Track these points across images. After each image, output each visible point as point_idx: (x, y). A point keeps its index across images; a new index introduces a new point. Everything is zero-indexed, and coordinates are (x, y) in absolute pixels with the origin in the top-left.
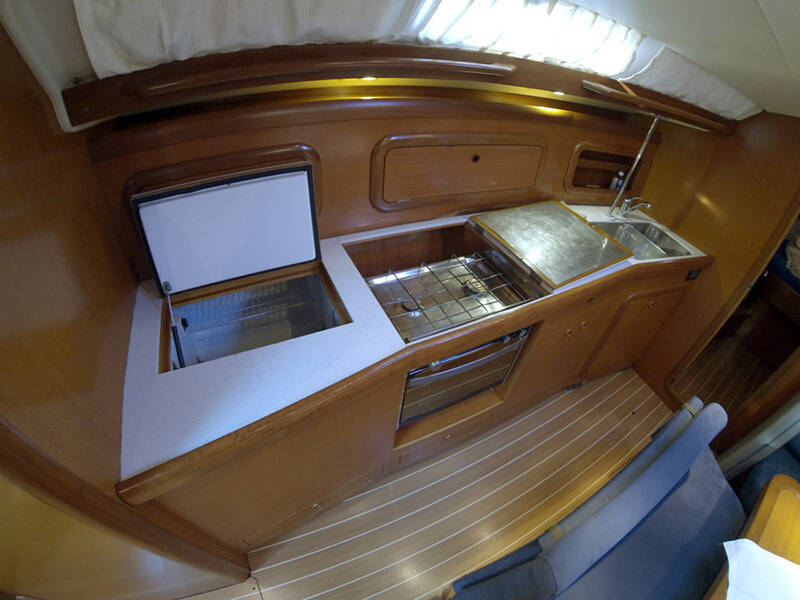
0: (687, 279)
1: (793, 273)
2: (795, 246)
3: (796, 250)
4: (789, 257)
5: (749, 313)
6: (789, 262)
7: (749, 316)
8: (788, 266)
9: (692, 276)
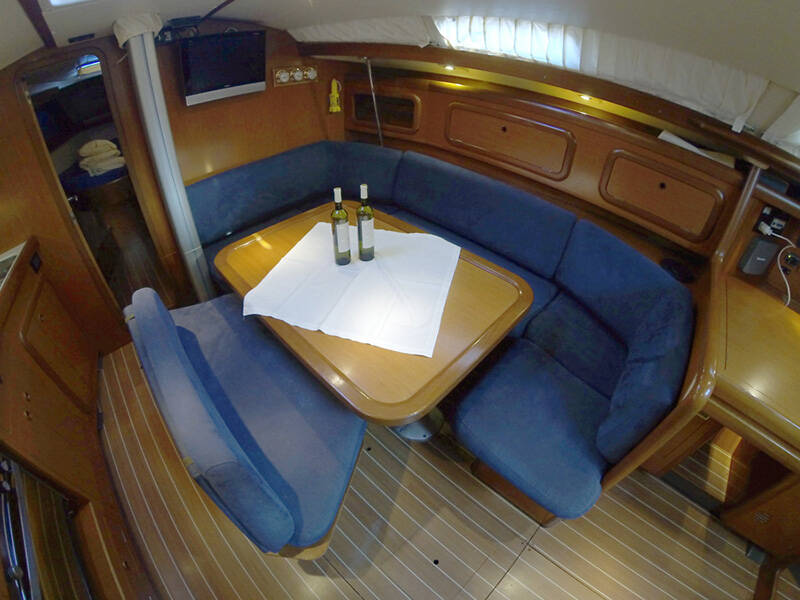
0: (36, 270)
1: (98, 174)
2: (83, 158)
3: (86, 160)
4: (87, 169)
5: (109, 226)
6: (90, 172)
7: (111, 229)
8: (92, 175)
9: (36, 265)
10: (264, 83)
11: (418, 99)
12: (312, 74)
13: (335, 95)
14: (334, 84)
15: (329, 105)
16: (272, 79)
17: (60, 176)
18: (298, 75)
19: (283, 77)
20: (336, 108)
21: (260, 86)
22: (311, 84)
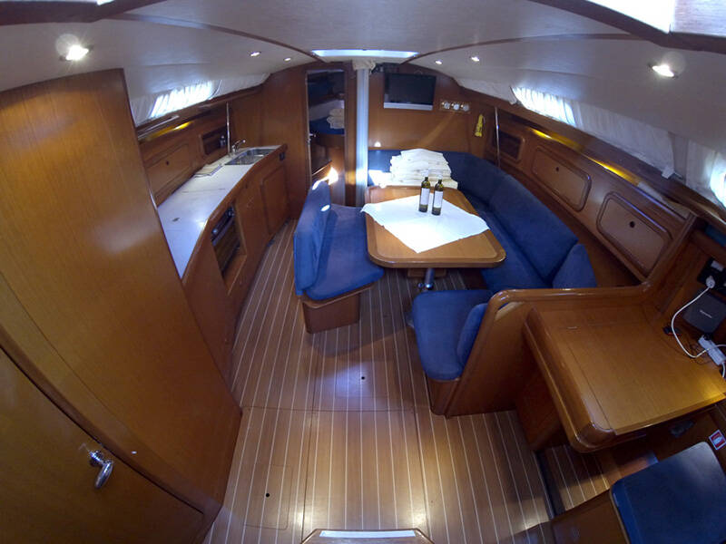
0: (281, 159)
4: (330, 123)
10: (431, 106)
11: (524, 140)
12: (466, 108)
13: (480, 125)
14: (481, 118)
15: (475, 130)
16: (439, 105)
17: (310, 122)
18: (456, 107)
19: (446, 105)
20: (479, 134)
21: (429, 108)
22: (465, 114)
